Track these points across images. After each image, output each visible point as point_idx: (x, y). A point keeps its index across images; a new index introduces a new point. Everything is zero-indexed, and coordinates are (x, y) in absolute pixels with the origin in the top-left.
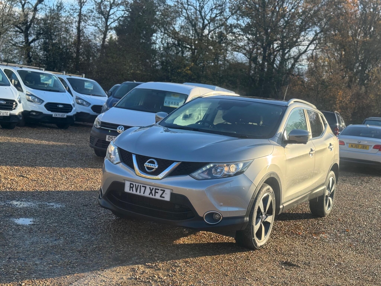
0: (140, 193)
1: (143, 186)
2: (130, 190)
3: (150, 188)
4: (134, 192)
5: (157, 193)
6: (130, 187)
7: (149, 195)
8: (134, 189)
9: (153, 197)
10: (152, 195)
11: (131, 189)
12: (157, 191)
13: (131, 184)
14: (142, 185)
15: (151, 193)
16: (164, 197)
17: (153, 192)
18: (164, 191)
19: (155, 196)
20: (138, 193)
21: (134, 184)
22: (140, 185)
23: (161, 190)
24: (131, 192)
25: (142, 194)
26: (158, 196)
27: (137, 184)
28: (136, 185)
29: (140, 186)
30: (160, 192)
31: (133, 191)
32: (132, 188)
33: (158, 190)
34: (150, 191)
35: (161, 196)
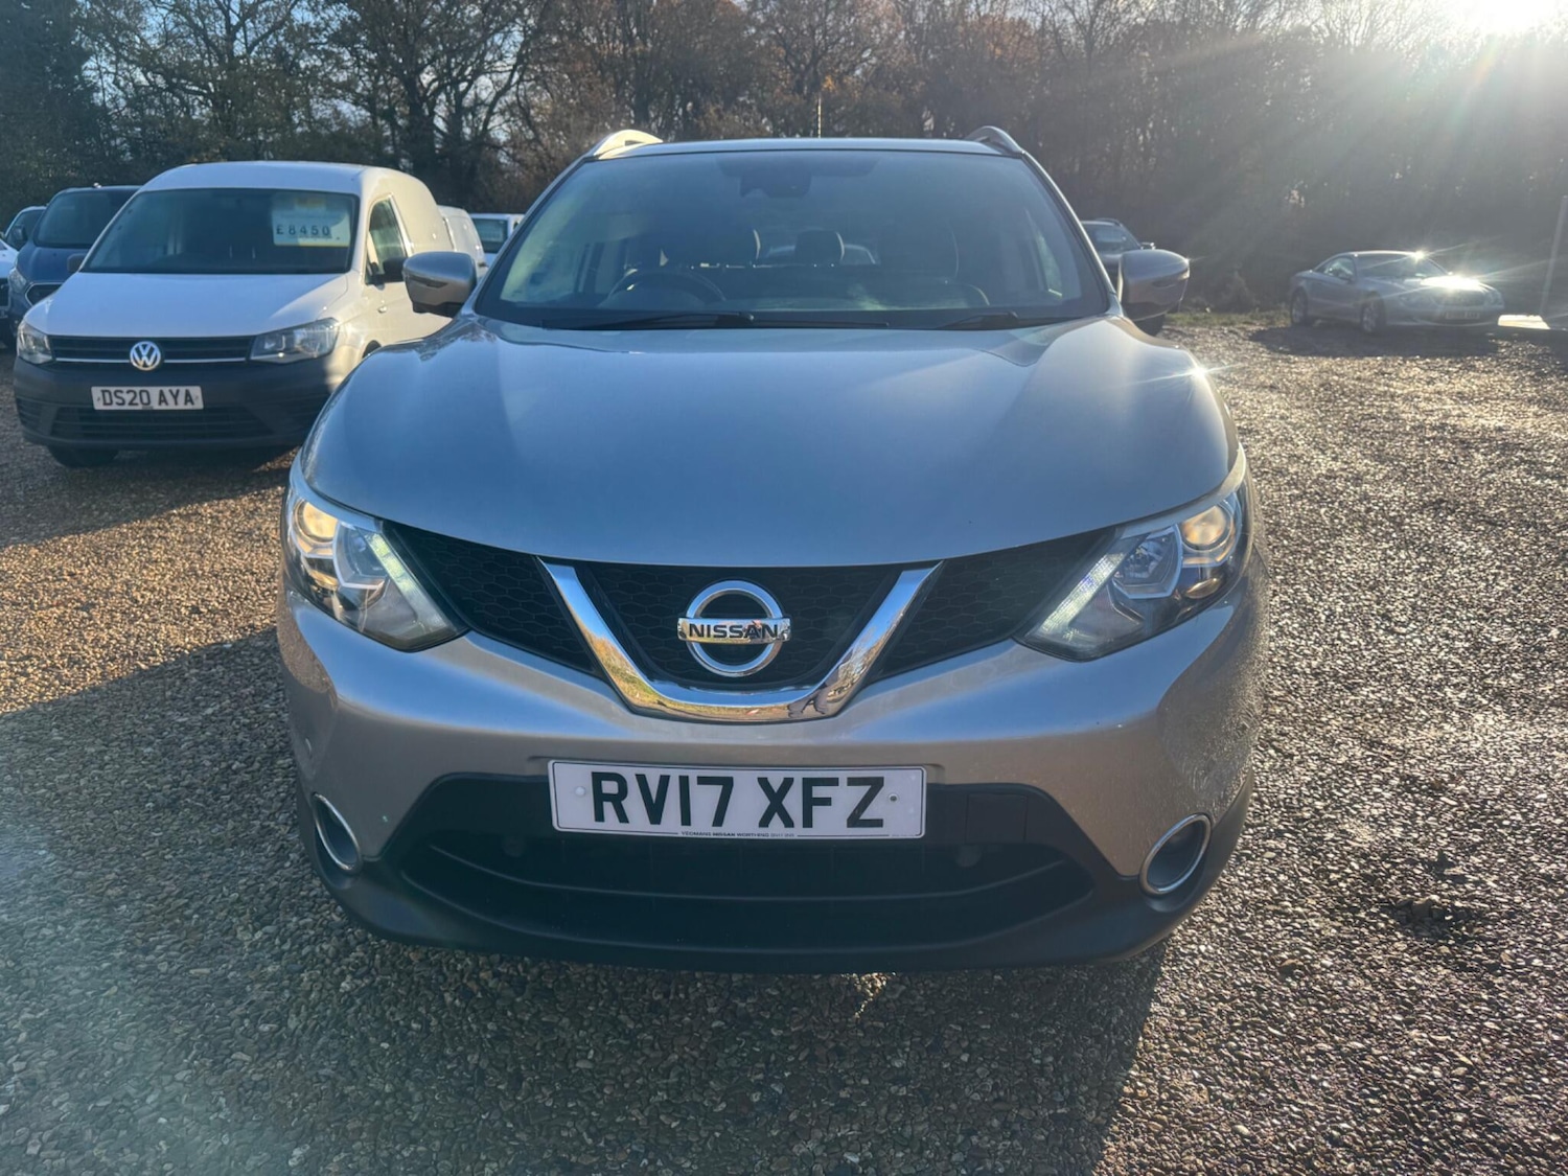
0: (686, 819)
1: (702, 781)
2: (600, 817)
3: (764, 783)
4: (638, 823)
5: (826, 802)
6: (600, 798)
7: (765, 822)
8: (634, 804)
9: (798, 832)
10: (789, 823)
11: (608, 807)
12: (819, 792)
13: (598, 779)
14: (693, 775)
15: (776, 807)
16: (878, 823)
17: (793, 803)
18: (876, 785)
19: (808, 822)
20: (671, 825)
21: (629, 773)
22: (675, 775)
23: (852, 782)
24: (611, 825)
25: (702, 826)
26: (831, 824)
27: (653, 776)
28: (641, 779)
29: (684, 781)
30: (846, 798)
31: (623, 818)
32: (618, 800)
33: (834, 782)
34: (765, 802)
35: (854, 820)
